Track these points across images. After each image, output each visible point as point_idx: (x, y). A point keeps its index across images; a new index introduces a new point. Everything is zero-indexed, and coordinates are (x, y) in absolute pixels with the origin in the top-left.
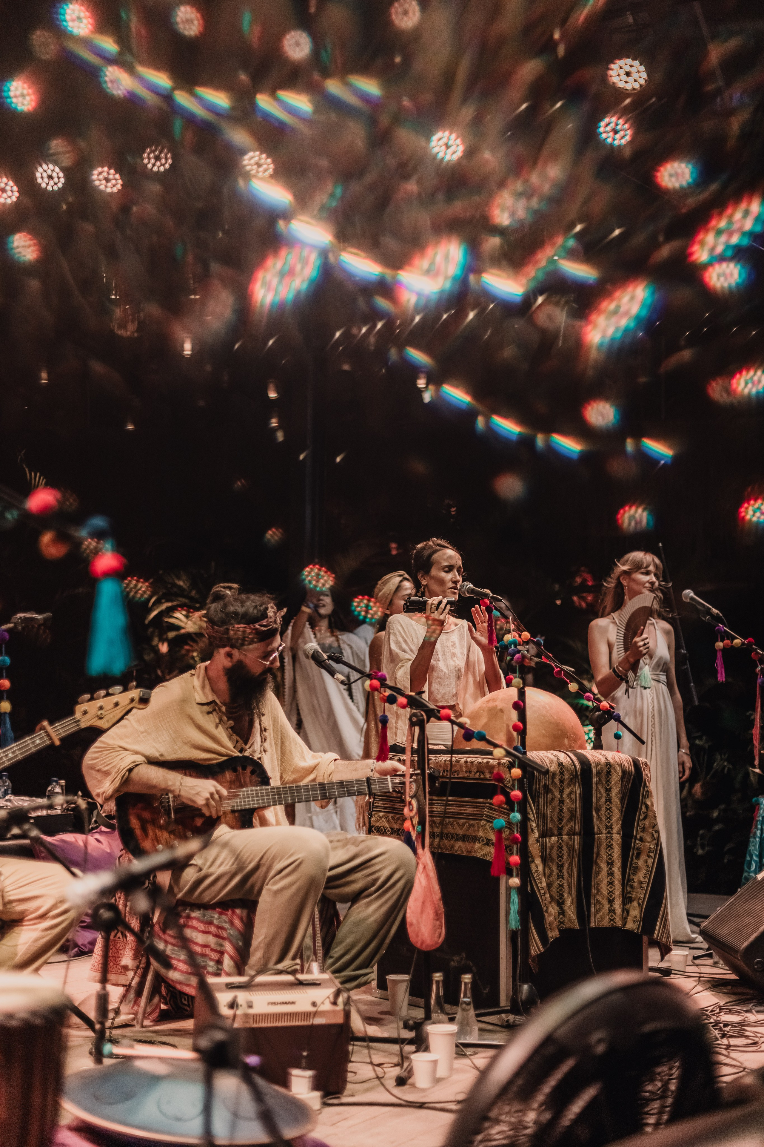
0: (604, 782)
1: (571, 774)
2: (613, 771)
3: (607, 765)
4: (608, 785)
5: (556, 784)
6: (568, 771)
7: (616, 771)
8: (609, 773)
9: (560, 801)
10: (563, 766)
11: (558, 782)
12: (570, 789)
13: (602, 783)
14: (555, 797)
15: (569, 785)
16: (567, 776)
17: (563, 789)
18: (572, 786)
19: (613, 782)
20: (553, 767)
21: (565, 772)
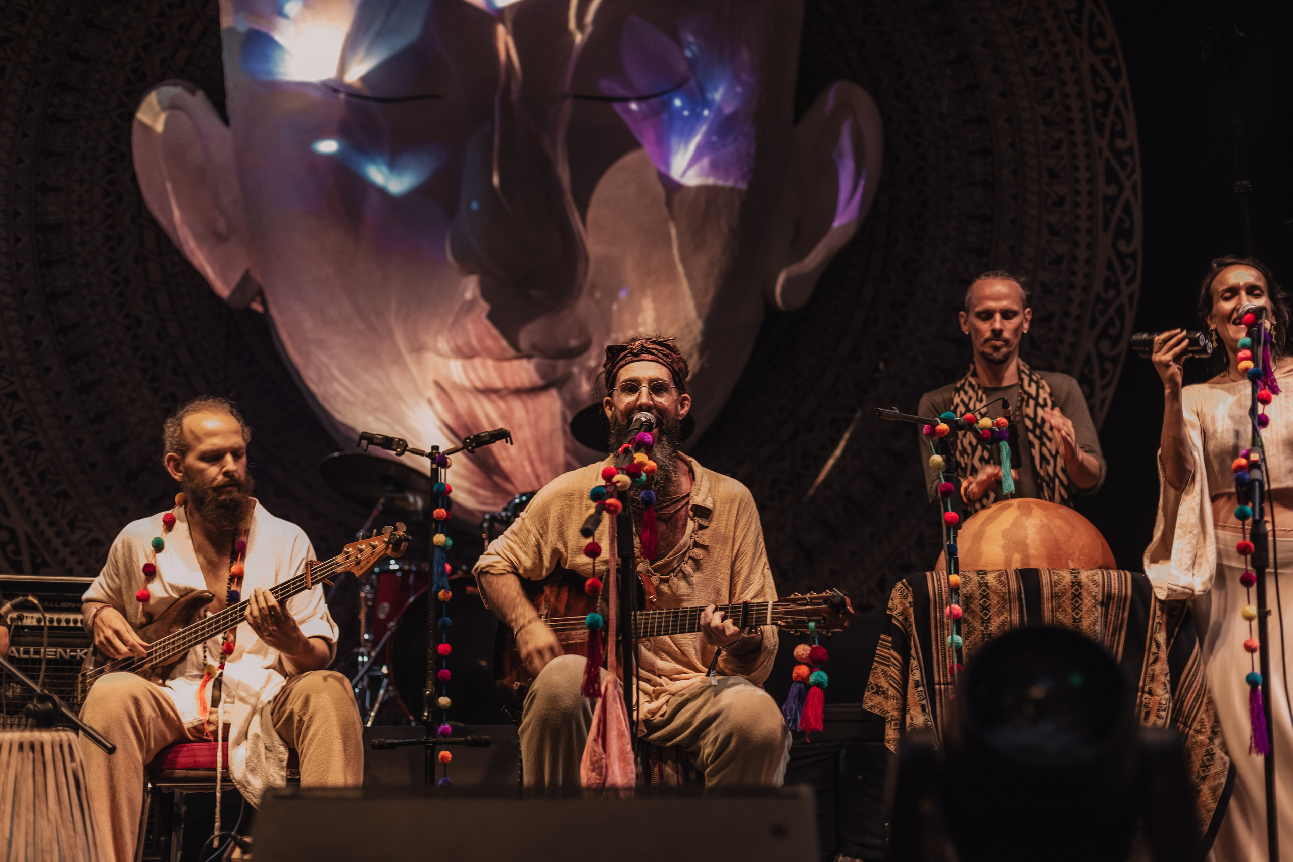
0: (1069, 610)
1: (1003, 598)
2: (1085, 594)
3: (1072, 586)
4: (1077, 614)
5: (973, 611)
6: (996, 593)
7: (1090, 593)
8: (1077, 596)
9: (983, 635)
10: (988, 587)
11: (978, 610)
12: (1002, 617)
13: (1064, 610)
14: (974, 628)
15: (999, 613)
16: (994, 600)
17: (990, 618)
18: (1006, 614)
19: (1085, 609)
20: (968, 588)
21: (992, 595)
